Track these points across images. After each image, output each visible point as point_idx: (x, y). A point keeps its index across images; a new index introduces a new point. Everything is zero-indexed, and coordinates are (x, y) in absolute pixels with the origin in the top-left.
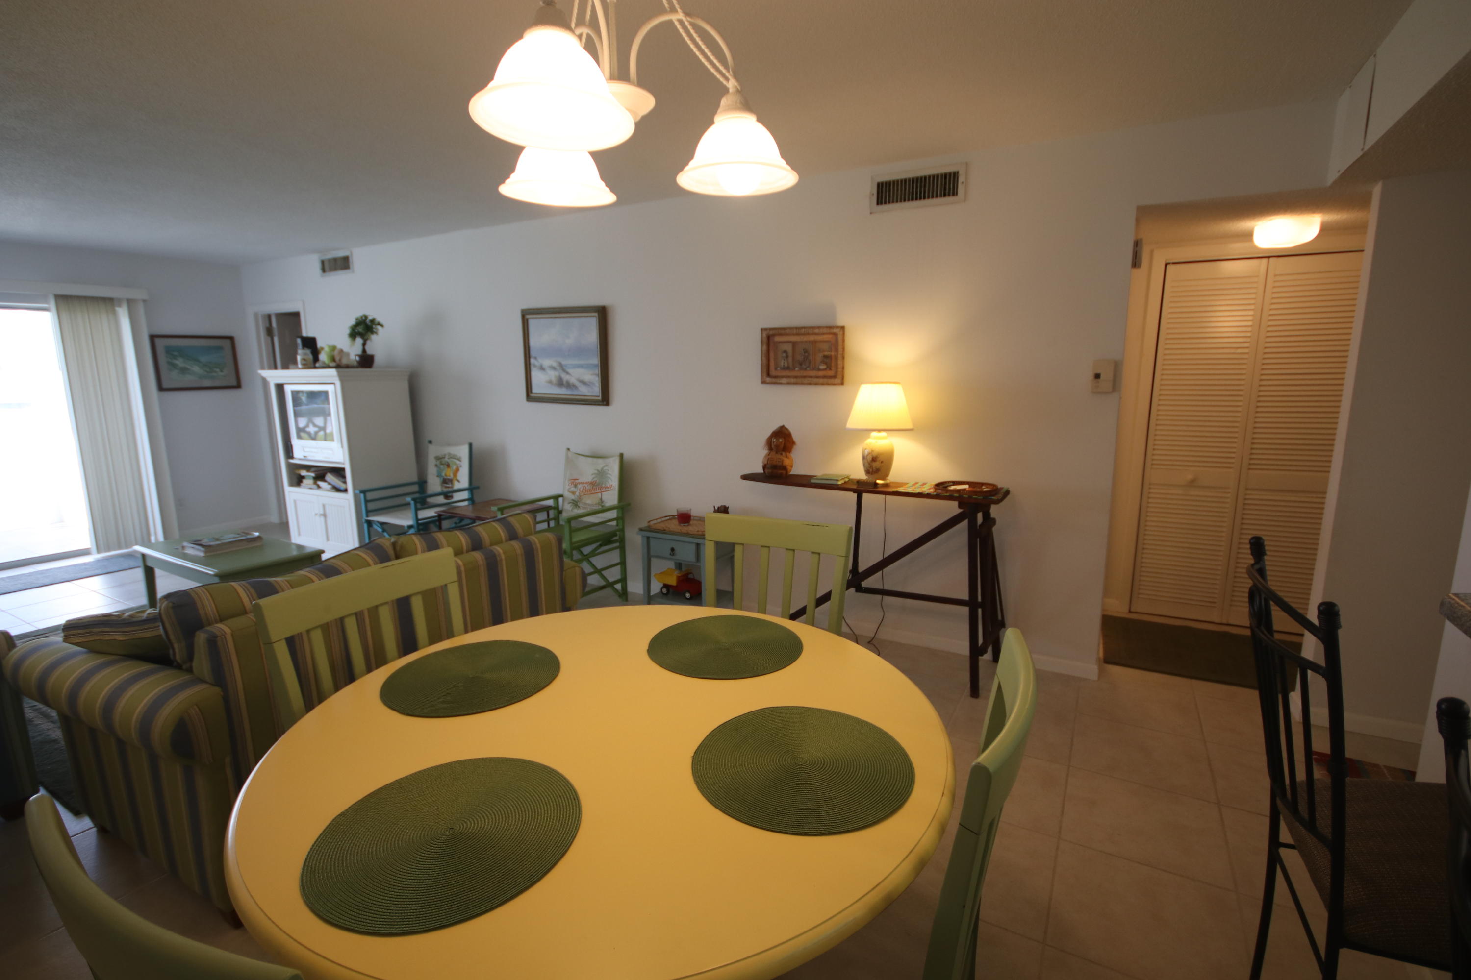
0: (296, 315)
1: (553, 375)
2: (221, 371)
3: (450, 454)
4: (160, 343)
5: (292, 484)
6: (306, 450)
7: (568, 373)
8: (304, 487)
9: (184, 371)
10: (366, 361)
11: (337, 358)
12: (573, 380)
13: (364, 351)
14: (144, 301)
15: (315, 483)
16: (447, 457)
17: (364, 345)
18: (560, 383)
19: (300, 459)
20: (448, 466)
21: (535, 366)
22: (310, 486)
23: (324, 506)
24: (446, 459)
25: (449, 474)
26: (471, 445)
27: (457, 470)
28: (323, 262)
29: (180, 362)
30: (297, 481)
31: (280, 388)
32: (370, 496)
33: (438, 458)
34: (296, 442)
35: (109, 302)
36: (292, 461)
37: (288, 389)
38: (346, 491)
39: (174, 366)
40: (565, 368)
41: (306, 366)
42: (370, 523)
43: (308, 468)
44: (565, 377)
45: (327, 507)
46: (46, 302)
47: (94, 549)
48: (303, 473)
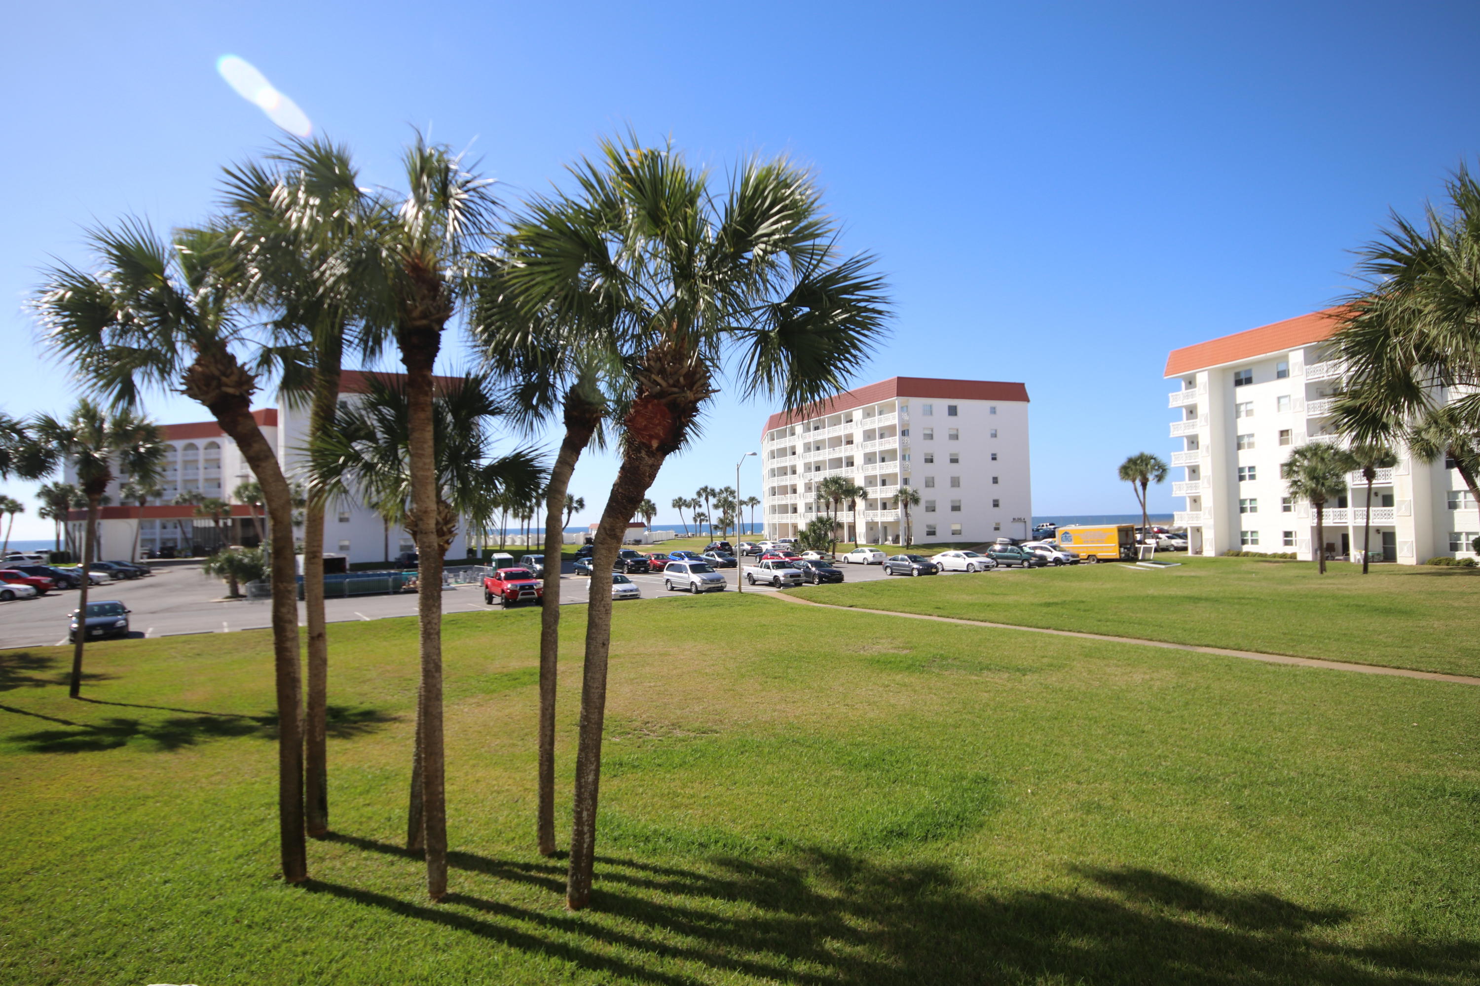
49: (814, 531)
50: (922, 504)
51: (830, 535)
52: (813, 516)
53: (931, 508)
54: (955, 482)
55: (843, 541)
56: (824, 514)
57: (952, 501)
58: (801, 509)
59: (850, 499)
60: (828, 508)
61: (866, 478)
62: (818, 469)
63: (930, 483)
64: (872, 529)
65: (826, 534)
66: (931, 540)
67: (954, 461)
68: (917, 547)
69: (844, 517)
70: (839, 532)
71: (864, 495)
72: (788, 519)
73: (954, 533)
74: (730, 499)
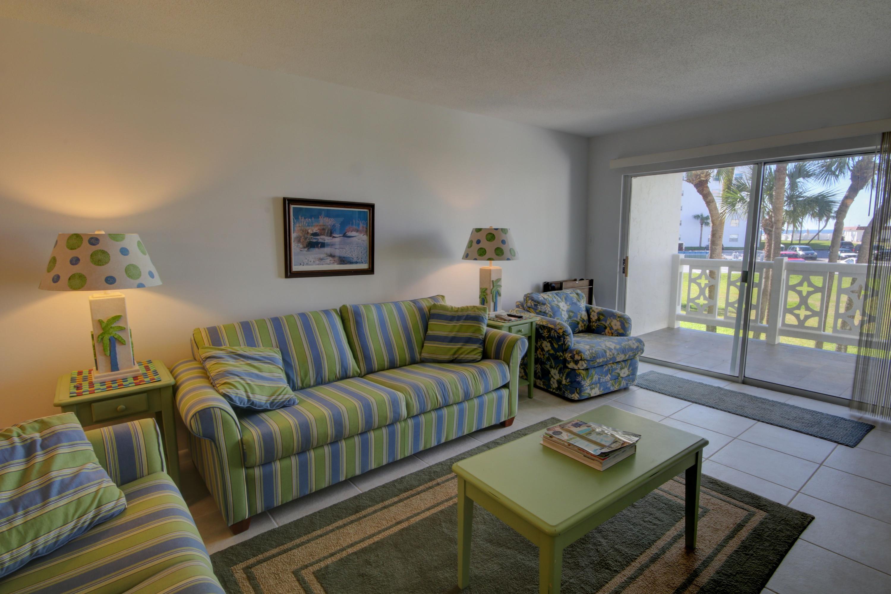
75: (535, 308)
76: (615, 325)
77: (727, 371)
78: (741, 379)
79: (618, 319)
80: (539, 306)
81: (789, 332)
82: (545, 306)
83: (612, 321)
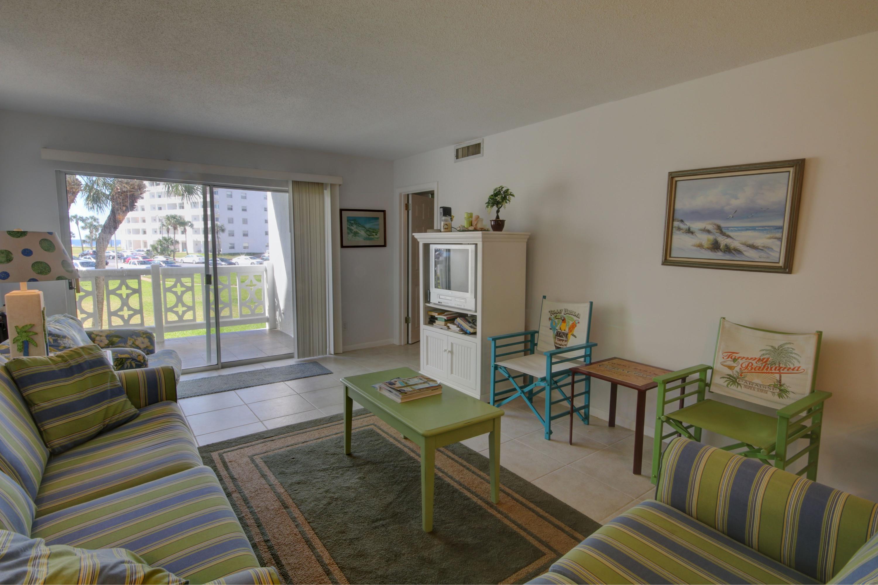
0: (432, 193)
1: (705, 239)
2: (376, 235)
3: (566, 310)
4: (345, 214)
5: (425, 324)
6: (441, 297)
7: (728, 236)
8: (436, 327)
9: (356, 234)
10: (498, 225)
11: (474, 223)
12: (734, 244)
13: (498, 217)
14: (340, 185)
15: (446, 325)
16: (563, 313)
17: (498, 212)
18: (715, 246)
19: (435, 304)
20: (564, 320)
21: (679, 229)
22: (441, 327)
23: (452, 344)
24: (562, 314)
25: (565, 328)
26: (591, 303)
27: (574, 326)
28: (457, 151)
29: (354, 228)
30: (432, 321)
31: (427, 246)
32: (499, 342)
33: (552, 313)
34: (434, 291)
35: (320, 186)
36: (428, 305)
37: (433, 248)
38: (475, 333)
39: (351, 230)
40: (724, 230)
41: (447, 230)
42: (496, 367)
43: (442, 312)
44: (723, 241)
45: (454, 346)
46: (287, 186)
47: (296, 355)
48: (436, 315)
49: (161, 245)
50: (227, 233)
51: (172, 248)
52: (159, 237)
53: (232, 234)
54: (245, 221)
55: (179, 251)
56: (166, 235)
57: (243, 231)
58: (149, 231)
59: (182, 228)
60: (168, 232)
61: (193, 216)
62: (160, 209)
63: (231, 221)
64: (197, 245)
65: (168, 247)
66: (232, 251)
67: (244, 210)
68: (225, 254)
69: (179, 237)
70: (177, 246)
71: (192, 226)
72: (141, 237)
73: (245, 248)
74: (95, 223)
75: (56, 344)
76: (143, 343)
77: (204, 364)
78: (220, 366)
79: (144, 336)
80: (59, 341)
81: (174, 327)
82: (67, 340)
83: (135, 340)
